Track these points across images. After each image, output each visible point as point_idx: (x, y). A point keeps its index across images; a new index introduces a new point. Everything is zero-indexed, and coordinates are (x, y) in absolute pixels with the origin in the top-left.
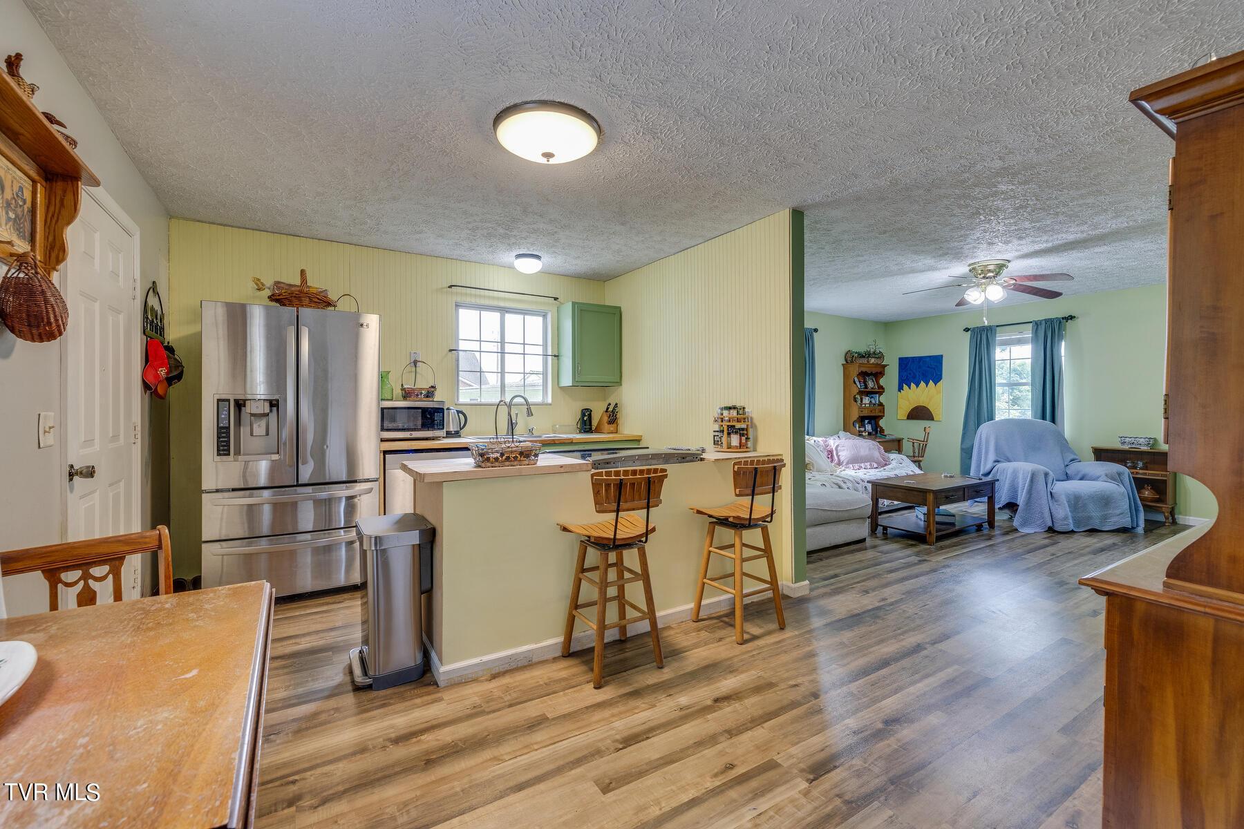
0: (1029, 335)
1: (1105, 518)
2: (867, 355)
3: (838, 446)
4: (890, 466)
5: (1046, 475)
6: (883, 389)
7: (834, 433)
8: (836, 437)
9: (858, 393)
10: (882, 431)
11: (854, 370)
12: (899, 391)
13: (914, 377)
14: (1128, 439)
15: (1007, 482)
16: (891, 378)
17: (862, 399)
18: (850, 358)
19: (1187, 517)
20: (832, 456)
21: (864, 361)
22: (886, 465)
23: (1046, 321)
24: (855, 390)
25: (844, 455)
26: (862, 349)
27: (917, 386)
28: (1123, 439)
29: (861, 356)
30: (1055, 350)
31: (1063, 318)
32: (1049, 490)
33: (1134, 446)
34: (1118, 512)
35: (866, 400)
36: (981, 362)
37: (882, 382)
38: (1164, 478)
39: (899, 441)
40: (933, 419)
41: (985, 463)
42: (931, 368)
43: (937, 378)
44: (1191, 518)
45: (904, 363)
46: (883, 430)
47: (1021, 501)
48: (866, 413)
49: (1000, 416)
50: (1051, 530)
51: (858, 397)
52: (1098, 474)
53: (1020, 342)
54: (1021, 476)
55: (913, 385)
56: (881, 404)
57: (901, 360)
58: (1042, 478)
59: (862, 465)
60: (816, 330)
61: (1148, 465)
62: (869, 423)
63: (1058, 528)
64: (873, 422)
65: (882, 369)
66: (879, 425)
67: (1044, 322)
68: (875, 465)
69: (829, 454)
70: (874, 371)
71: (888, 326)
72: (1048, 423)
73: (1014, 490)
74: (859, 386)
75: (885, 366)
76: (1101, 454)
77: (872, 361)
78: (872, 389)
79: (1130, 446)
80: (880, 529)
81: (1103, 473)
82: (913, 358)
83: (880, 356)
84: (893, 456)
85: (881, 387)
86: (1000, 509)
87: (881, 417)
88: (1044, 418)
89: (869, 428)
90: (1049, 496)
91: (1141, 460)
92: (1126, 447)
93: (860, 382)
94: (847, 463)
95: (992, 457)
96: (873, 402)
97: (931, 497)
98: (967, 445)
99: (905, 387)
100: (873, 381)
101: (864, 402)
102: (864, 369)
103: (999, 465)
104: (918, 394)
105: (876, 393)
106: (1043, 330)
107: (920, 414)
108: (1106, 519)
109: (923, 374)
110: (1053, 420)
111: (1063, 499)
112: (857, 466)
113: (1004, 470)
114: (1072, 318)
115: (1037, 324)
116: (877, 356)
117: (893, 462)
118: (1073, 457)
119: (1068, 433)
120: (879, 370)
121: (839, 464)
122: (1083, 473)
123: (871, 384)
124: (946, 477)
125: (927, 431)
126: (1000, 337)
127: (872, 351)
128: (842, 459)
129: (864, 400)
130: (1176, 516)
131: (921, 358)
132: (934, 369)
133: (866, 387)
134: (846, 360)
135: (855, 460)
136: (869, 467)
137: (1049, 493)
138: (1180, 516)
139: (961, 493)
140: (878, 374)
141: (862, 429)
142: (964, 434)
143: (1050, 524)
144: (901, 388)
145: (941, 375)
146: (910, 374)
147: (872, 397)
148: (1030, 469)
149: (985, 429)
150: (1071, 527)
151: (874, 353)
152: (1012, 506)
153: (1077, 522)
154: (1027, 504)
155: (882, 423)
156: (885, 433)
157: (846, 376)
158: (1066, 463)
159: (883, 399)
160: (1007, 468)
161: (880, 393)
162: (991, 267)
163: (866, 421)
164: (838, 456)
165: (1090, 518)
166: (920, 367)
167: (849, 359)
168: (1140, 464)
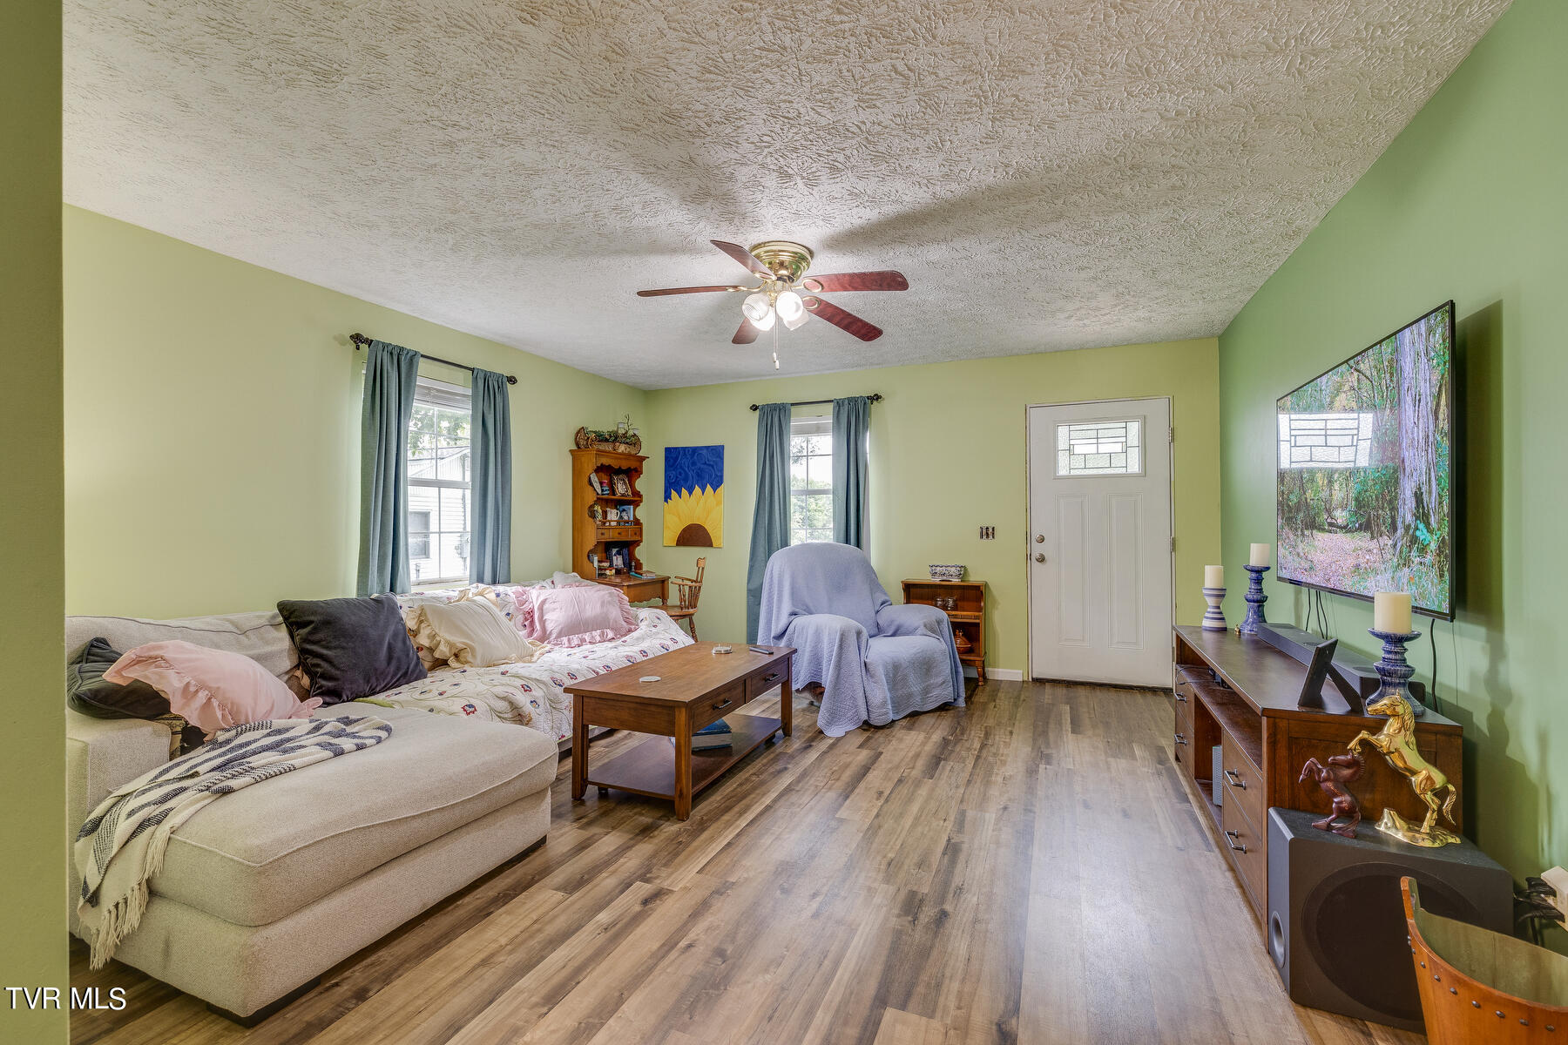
0: (828, 420)
1: (926, 691)
2: (614, 438)
3: (544, 602)
4: (635, 634)
5: (859, 634)
6: (641, 496)
7: (544, 576)
8: (547, 583)
9: (596, 503)
10: (639, 566)
11: (590, 463)
12: (666, 501)
13: (686, 480)
14: (938, 568)
15: (808, 649)
16: (652, 480)
17: (605, 514)
18: (584, 442)
19: (996, 670)
20: (532, 622)
21: (608, 447)
22: (630, 631)
23: (850, 400)
24: (590, 498)
25: (554, 619)
26: (606, 427)
27: (690, 493)
28: (934, 568)
29: (601, 438)
30: (859, 444)
31: (868, 398)
32: (862, 660)
33: (945, 578)
34: (940, 680)
35: (613, 515)
36: (772, 457)
37: (640, 484)
38: (977, 621)
39: (663, 582)
40: (711, 545)
41: (778, 618)
42: (709, 465)
43: (717, 482)
44: (1000, 670)
45: (674, 457)
46: (641, 564)
47: (827, 680)
48: (611, 536)
49: (795, 541)
50: (867, 726)
51: (598, 508)
52: (916, 625)
53: (818, 430)
54: (826, 640)
55: (684, 491)
56: (637, 522)
57: (668, 450)
58: (852, 639)
59: (587, 636)
60: (512, 380)
61: (959, 603)
62: (618, 553)
63: (876, 721)
64: (625, 551)
65: (638, 463)
66: (634, 555)
67: (846, 402)
68: (611, 635)
69: (526, 619)
70: (625, 465)
71: (649, 394)
72: (852, 547)
73: (816, 660)
74: (600, 492)
75: (643, 458)
76: (914, 592)
77: (622, 448)
78: (623, 495)
79: (941, 578)
80: (592, 790)
81: (921, 623)
82: (684, 449)
83: (634, 441)
84: (645, 613)
85: (637, 494)
86: (798, 691)
87: (637, 543)
88: (847, 541)
89: (618, 561)
90: (863, 668)
91: (951, 596)
92: (937, 580)
93: (601, 483)
94: (560, 635)
95: (787, 607)
96: (626, 518)
97: (682, 717)
98: (754, 585)
99: (674, 493)
100: (625, 483)
101: (609, 518)
102: (606, 461)
103: (798, 621)
104: (693, 506)
105: (629, 503)
106: (846, 415)
107: (694, 536)
108: (927, 693)
109: (698, 475)
110: (858, 544)
111: (880, 673)
112: (575, 640)
113: (803, 629)
114: (877, 397)
115: (839, 404)
116: (628, 441)
117: (643, 625)
118: (884, 598)
119: (874, 561)
120: (633, 464)
121: (544, 638)
122: (896, 623)
123: (621, 488)
124: (719, 653)
125: (701, 565)
126: (795, 422)
127: (621, 431)
128: (549, 626)
129: (609, 514)
130: (986, 669)
131: (695, 450)
132: (713, 466)
133: (613, 492)
134: (577, 444)
135: (576, 628)
136: (598, 639)
137: (863, 664)
138: (990, 669)
139: (740, 689)
140: (632, 472)
141: (606, 564)
142: (751, 567)
143: (865, 717)
144: (667, 497)
145: (722, 477)
146: (680, 474)
147: (624, 510)
148: (838, 627)
149: (778, 561)
150: (891, 716)
151: (625, 435)
152: (815, 688)
153: (896, 705)
154: (835, 686)
155: (640, 553)
156: (645, 568)
157: (577, 472)
158: (877, 608)
159: (641, 513)
160: (807, 624)
161: (636, 504)
162: (785, 257)
163: (614, 551)
164: (543, 622)
165: (910, 695)
166: (694, 464)
167: (582, 442)
168: (951, 603)
